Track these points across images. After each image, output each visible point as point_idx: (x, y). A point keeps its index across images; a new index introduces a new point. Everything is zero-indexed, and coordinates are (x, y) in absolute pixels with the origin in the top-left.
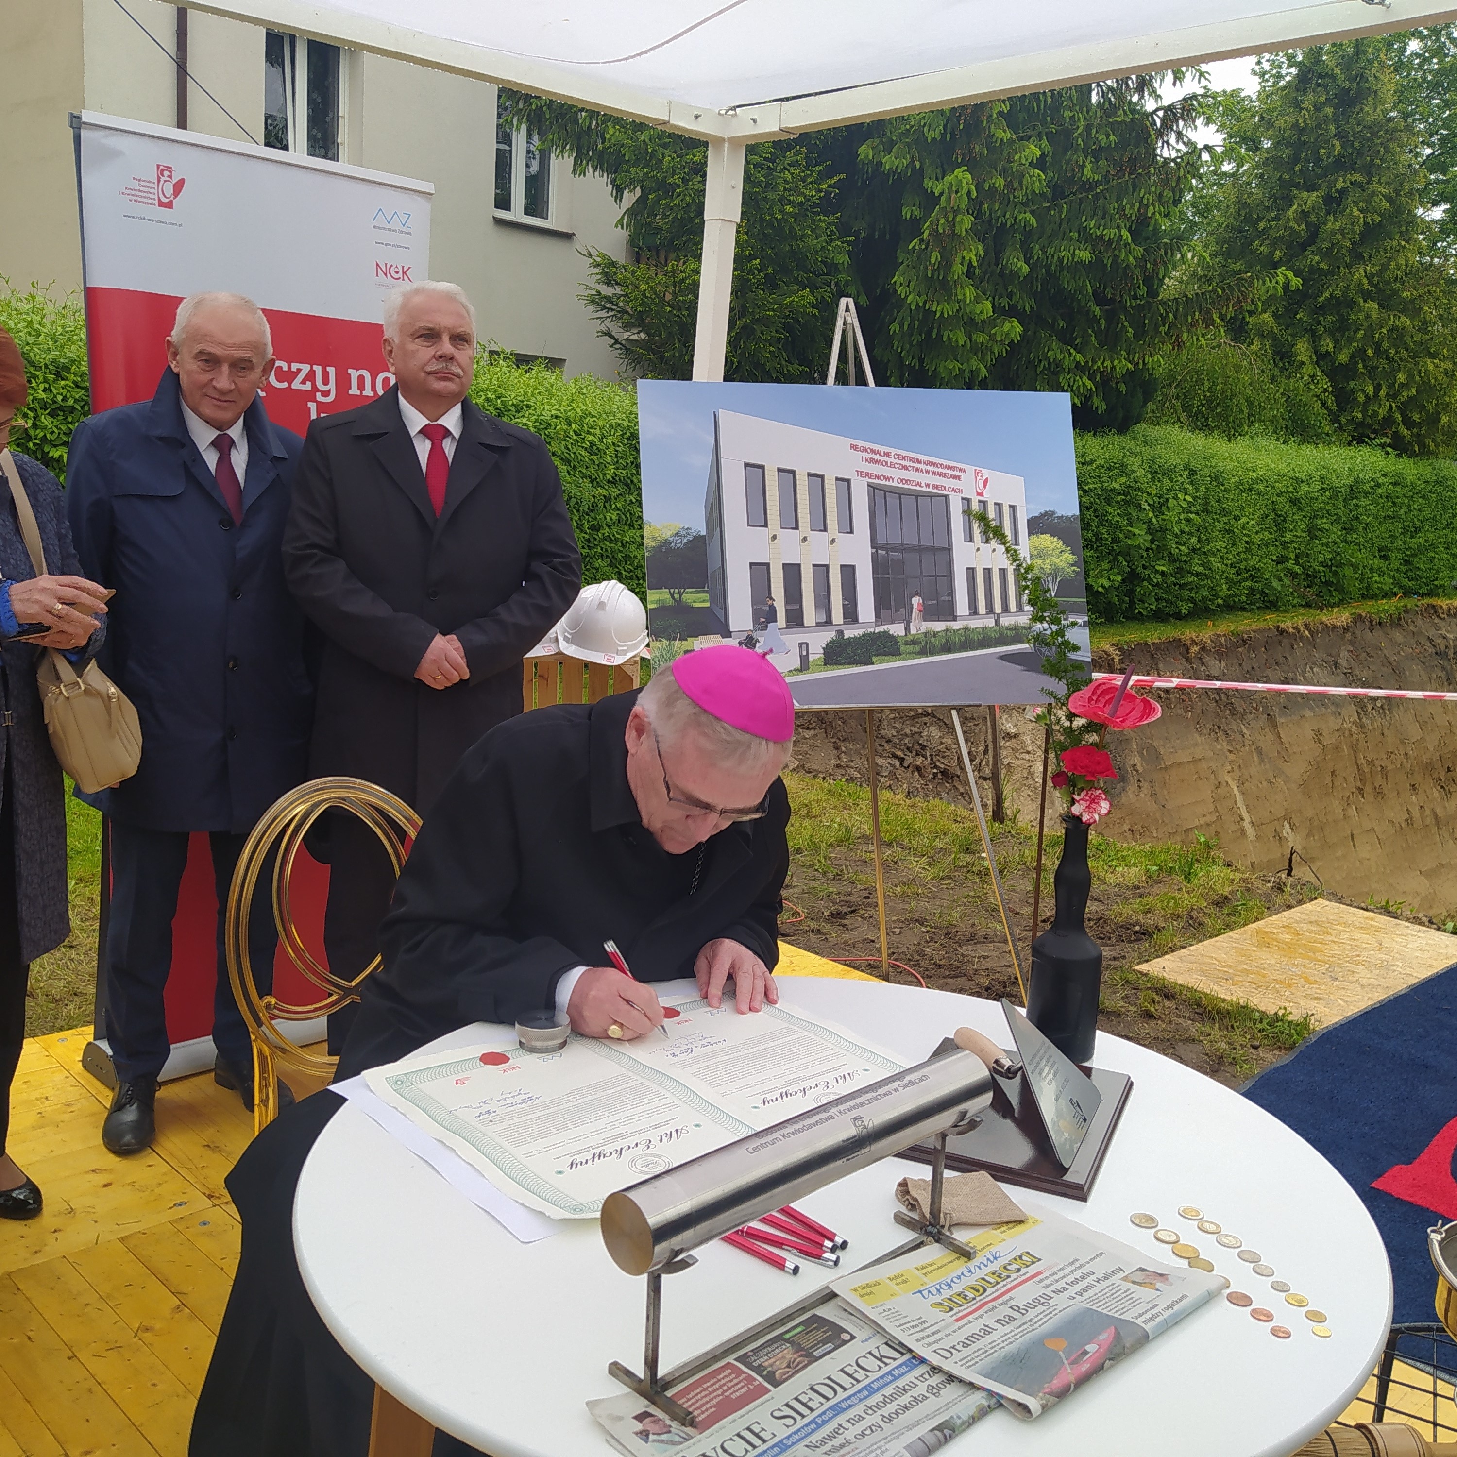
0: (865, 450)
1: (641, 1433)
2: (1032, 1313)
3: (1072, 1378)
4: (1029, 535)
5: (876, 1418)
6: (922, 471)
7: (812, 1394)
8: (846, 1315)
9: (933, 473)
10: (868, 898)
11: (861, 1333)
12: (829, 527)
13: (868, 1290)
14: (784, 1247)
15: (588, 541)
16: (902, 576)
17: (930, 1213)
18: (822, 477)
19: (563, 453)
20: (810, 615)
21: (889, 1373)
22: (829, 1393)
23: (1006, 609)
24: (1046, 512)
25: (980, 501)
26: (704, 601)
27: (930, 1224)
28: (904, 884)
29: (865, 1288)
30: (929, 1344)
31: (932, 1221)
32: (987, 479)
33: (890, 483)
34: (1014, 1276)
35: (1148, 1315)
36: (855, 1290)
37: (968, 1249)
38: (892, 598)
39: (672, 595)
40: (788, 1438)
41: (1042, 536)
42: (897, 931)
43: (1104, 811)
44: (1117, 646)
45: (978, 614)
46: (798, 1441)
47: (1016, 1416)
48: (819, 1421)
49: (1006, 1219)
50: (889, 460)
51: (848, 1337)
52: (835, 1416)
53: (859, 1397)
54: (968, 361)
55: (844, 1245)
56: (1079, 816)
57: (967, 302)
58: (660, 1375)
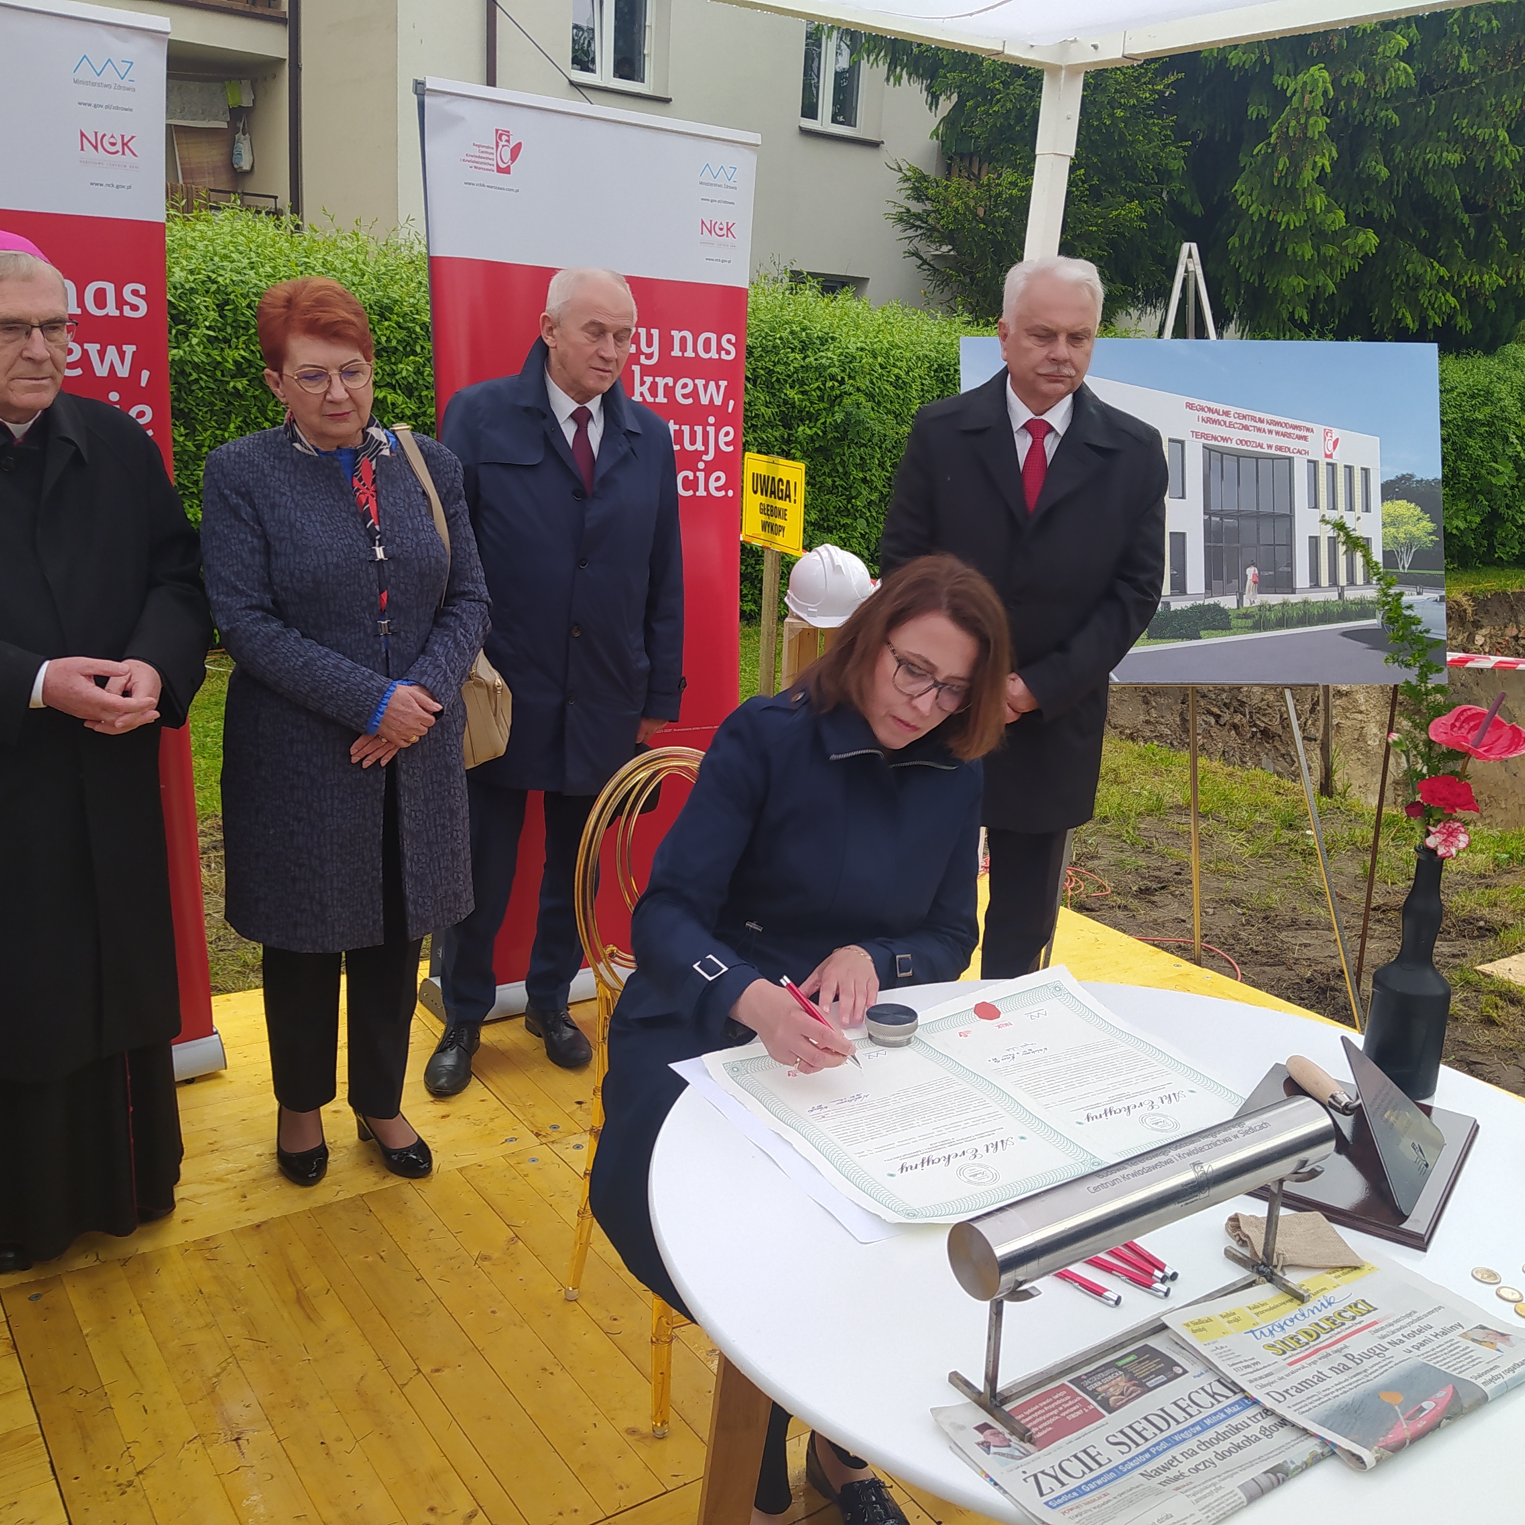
0: (1203, 409)
1: (982, 1443)
2: (1367, 1363)
3: (1407, 1434)
4: (1383, 501)
5: (1209, 1454)
6: (1264, 431)
7: (1145, 1424)
8: (1177, 1348)
9: (1277, 433)
10: (1180, 874)
11: (1193, 1369)
13: (1200, 1326)
16: (1236, 545)
17: (1264, 1254)
19: (867, 387)
21: (1222, 1411)
22: (1164, 1425)
23: (1351, 582)
24: (1403, 476)
25: (1328, 464)
27: (1263, 1263)
28: (1219, 860)
29: (1196, 1324)
30: (1263, 1386)
31: (1265, 1260)
32: (1337, 440)
33: (1228, 445)
34: (1348, 1324)
35: (1488, 1377)
36: (1187, 1325)
37: (1301, 1292)
38: (1225, 568)
40: (1123, 1464)
41: (1397, 502)
42: (1211, 911)
43: (1462, 845)
44: (1471, 595)
45: (1320, 587)
46: (1133, 1468)
47: (1351, 1468)
48: (1153, 1451)
49: (1341, 1264)
50: (1228, 420)
51: (1181, 1371)
52: (1168, 1448)
53: (1193, 1432)
54: (1314, 276)
55: (1175, 1276)
56: (1434, 849)
57: (1318, 211)
58: (1000, 1389)
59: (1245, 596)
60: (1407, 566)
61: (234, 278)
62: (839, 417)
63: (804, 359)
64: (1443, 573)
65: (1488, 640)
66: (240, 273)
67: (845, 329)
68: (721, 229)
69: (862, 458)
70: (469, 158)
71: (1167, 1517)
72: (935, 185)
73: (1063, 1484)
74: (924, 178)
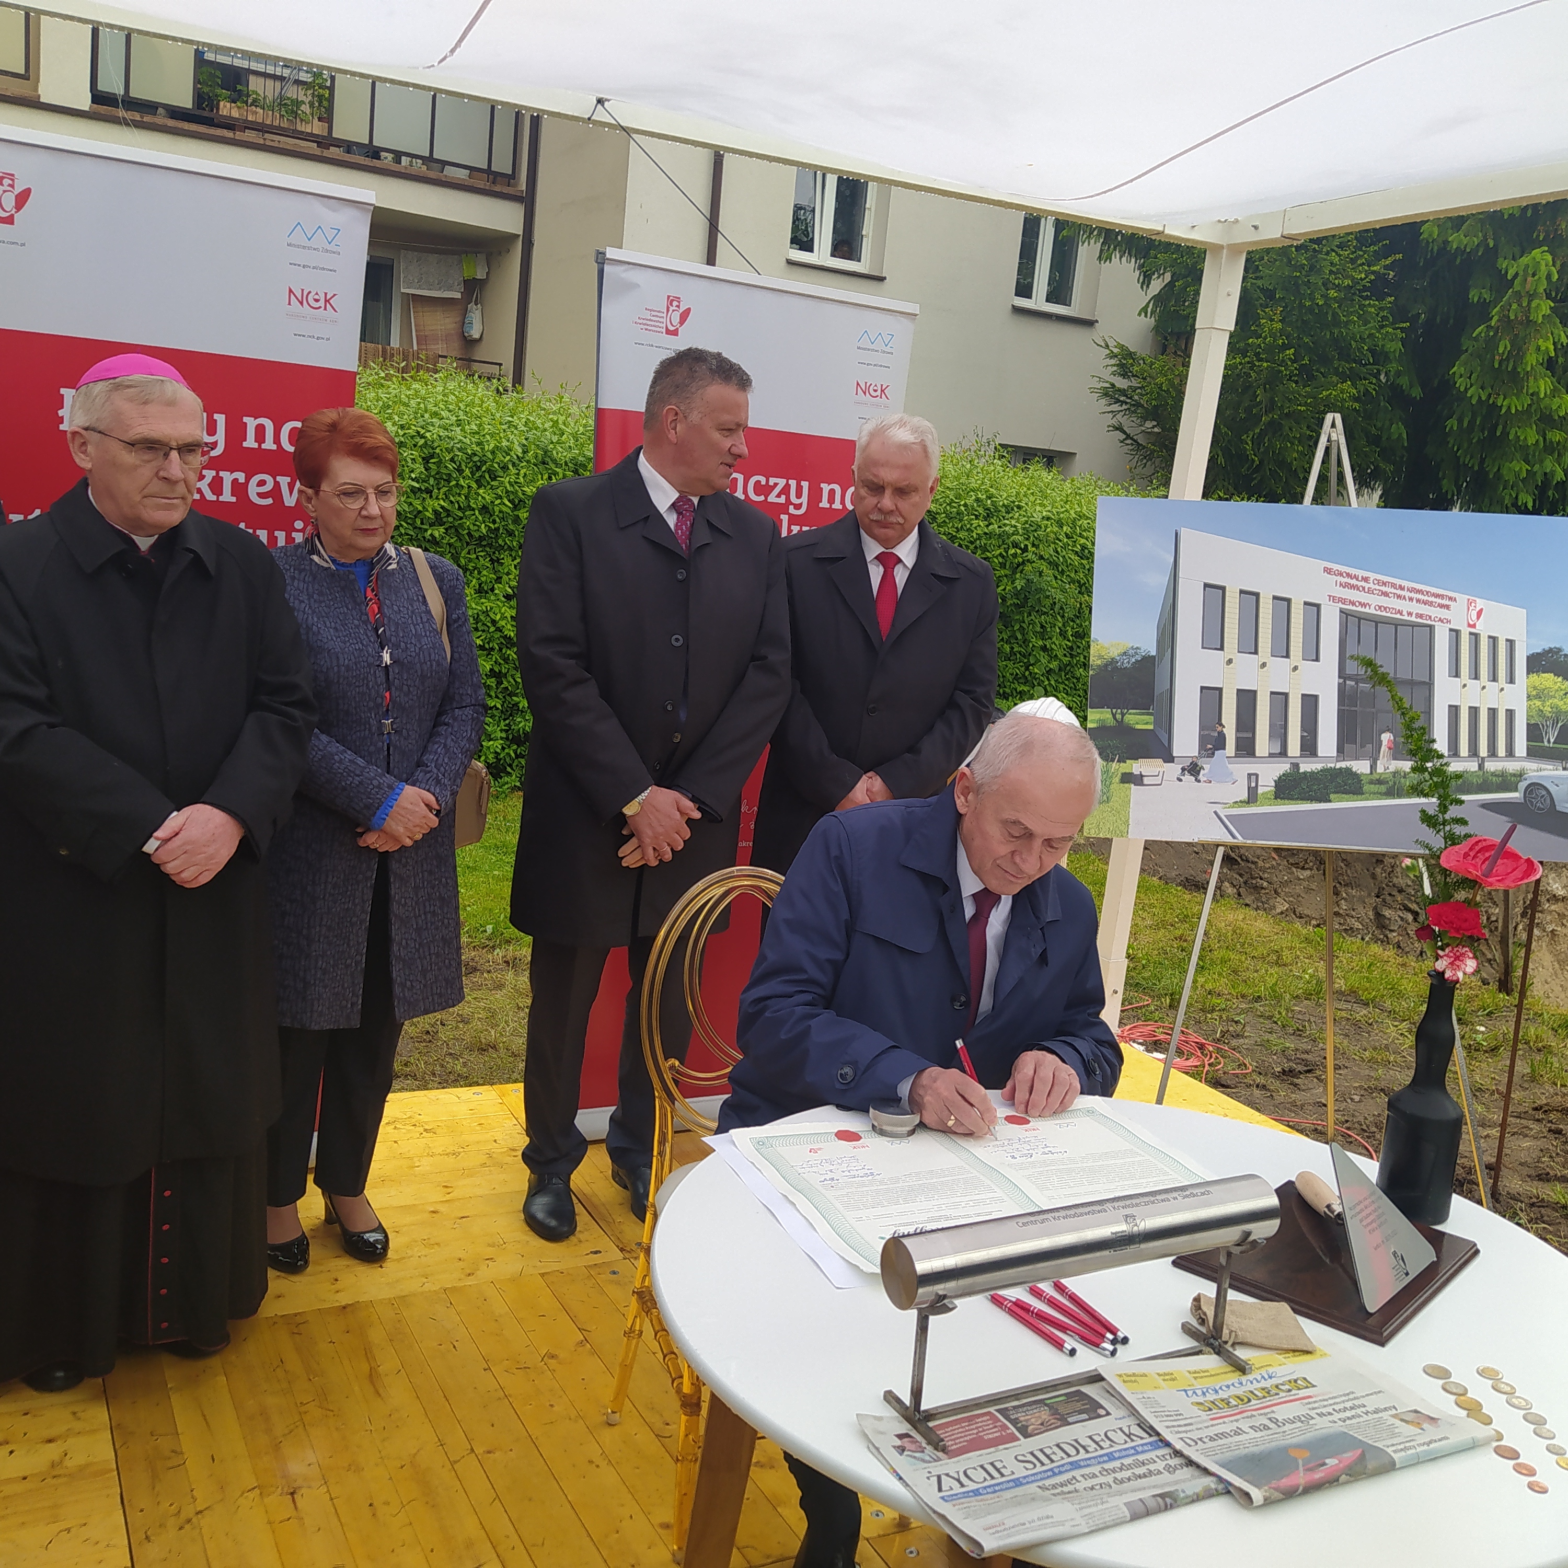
0: (1341, 574)
1: (898, 1447)
2: (1288, 1427)
3: (1301, 1483)
4: (1528, 673)
5: (1109, 1479)
6: (1404, 598)
7: (1056, 1449)
8: (1108, 1395)
9: (1418, 601)
11: (1117, 1412)
12: (1292, 653)
13: (1133, 1379)
14: (1068, 1332)
15: (1071, 648)
16: (1372, 710)
17: (1214, 1327)
18: (1289, 601)
19: (1051, 555)
20: (1263, 744)
21: (1133, 1448)
22: (1072, 1452)
23: (1493, 753)
24: (1551, 650)
25: (1471, 634)
26: (1147, 723)
27: (1212, 1337)
28: (1375, 1049)
29: (1130, 1376)
30: (1178, 1432)
31: (1214, 1333)
32: (1481, 610)
33: (1366, 610)
34: (1282, 1394)
35: (1402, 1446)
37: (1243, 1364)
38: (1359, 732)
39: (1114, 716)
40: (1025, 1477)
41: (1544, 675)
42: (1357, 1098)
43: (1469, 970)
45: (1459, 757)
46: (1033, 1482)
47: (1240, 1503)
48: (1056, 1471)
49: (1293, 1347)
50: (1366, 585)
51: (1103, 1412)
52: (1071, 1470)
53: (1099, 1460)
54: (1541, 462)
55: (1125, 1341)
56: (1443, 973)
57: (1542, 395)
58: (923, 1407)
59: (1378, 762)
60: (1552, 740)
62: (1019, 584)
63: (987, 526)
67: (1032, 498)
68: (875, 391)
69: (1042, 627)
70: (641, 321)
71: (1048, 1517)
72: (1141, 362)
73: (962, 1485)
74: (1131, 355)
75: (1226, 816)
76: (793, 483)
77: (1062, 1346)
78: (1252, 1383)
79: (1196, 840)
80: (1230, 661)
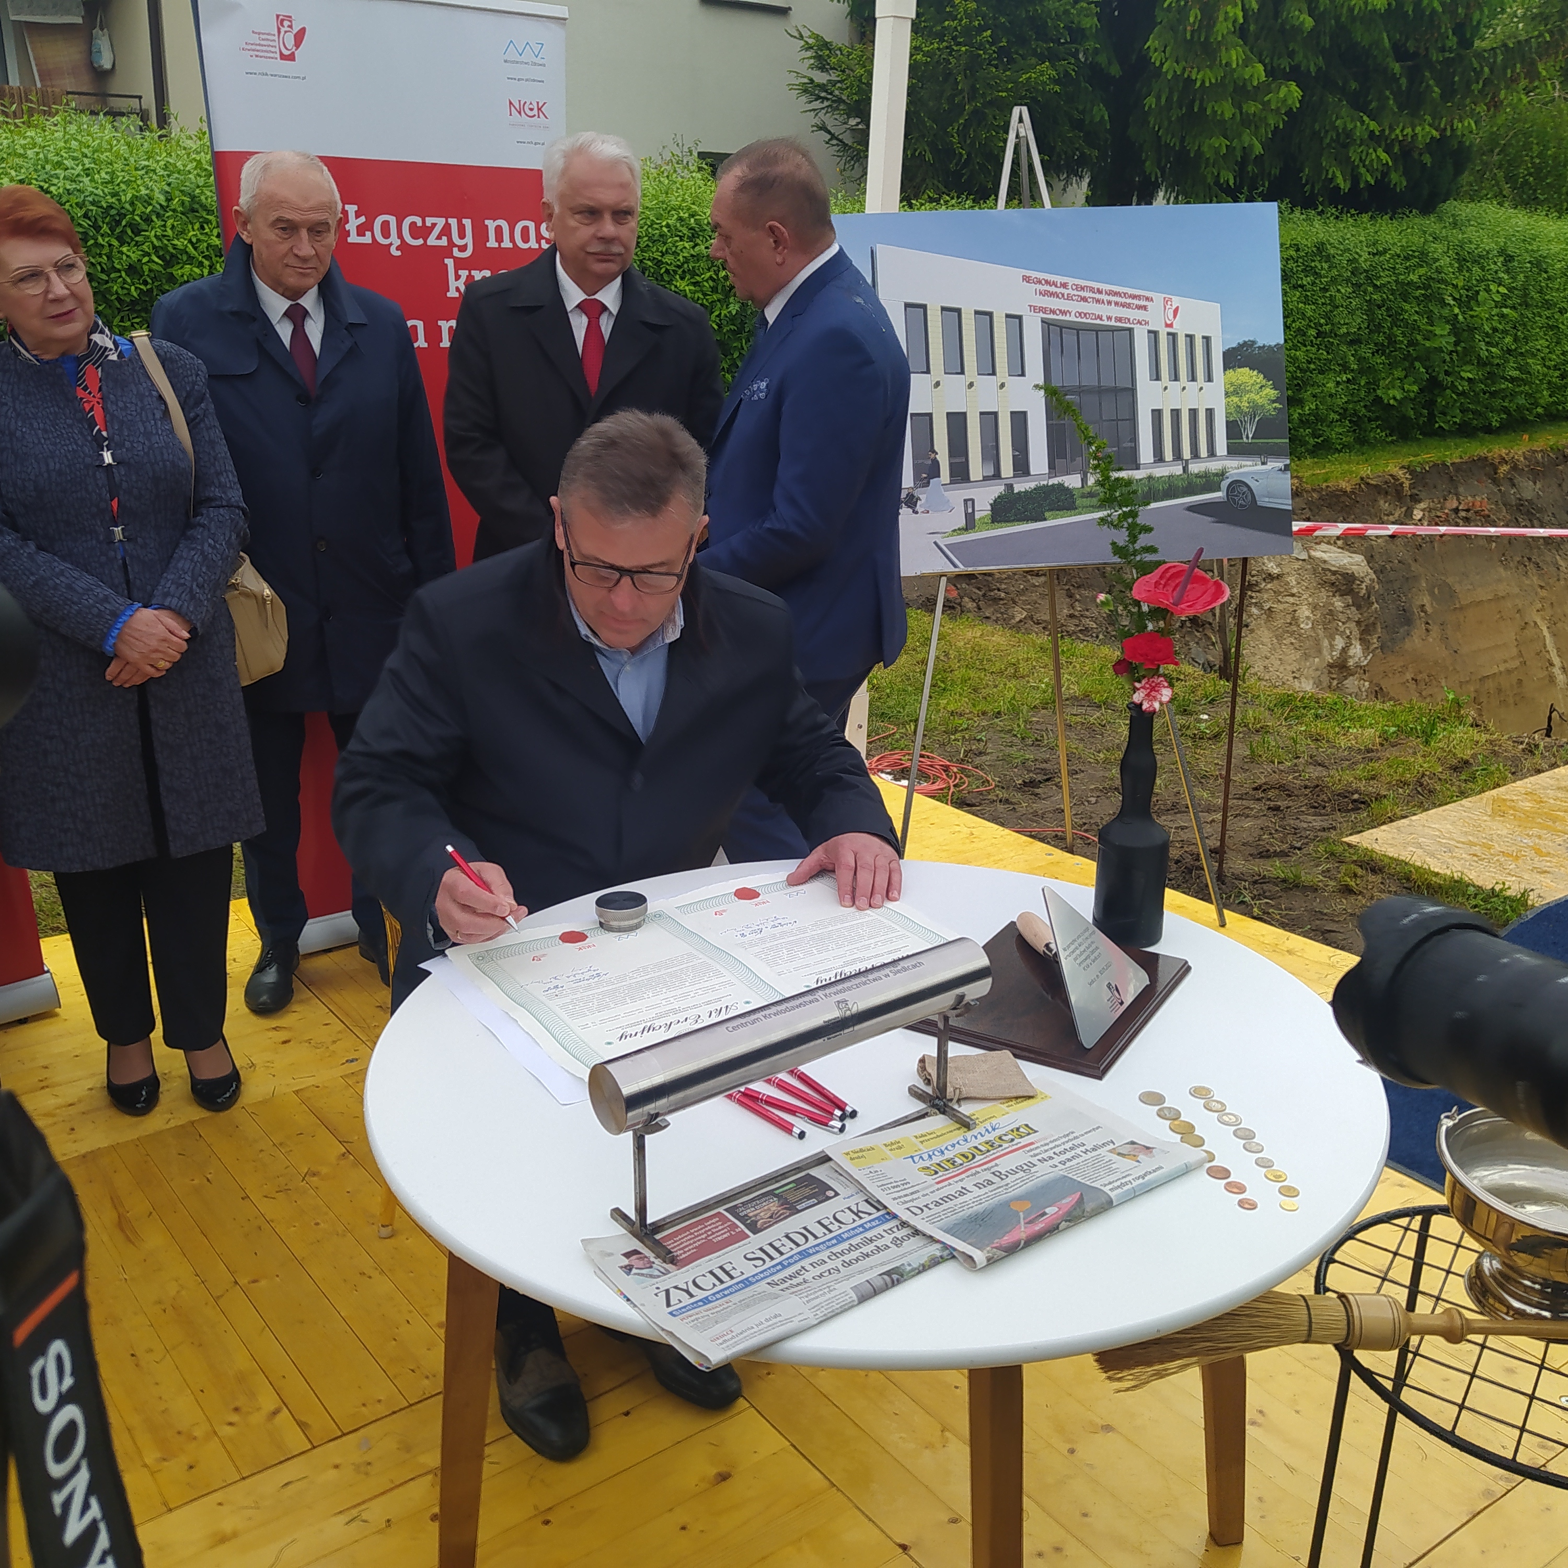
0: (1040, 282)
1: (626, 1267)
2: (1011, 1178)
3: (1023, 1236)
4: (1225, 370)
5: (838, 1263)
6: (1103, 302)
7: (785, 1240)
8: (836, 1174)
9: (1116, 304)
11: (845, 1192)
12: (998, 370)
13: (860, 1154)
14: (796, 1114)
17: (939, 1087)
18: (990, 314)
20: (976, 469)
21: (861, 1226)
22: (800, 1239)
23: (1195, 454)
24: (1245, 342)
25: (1169, 334)
27: (937, 1097)
28: (1108, 750)
29: (857, 1152)
30: (905, 1203)
31: (939, 1094)
33: (1067, 318)
34: (1005, 1145)
35: (1118, 1183)
37: (968, 1120)
38: (1068, 446)
40: (753, 1276)
41: (1239, 370)
42: (1094, 800)
43: (1165, 699)
44: (1409, 469)
45: (1164, 462)
46: (762, 1279)
47: (961, 1264)
48: (785, 1263)
49: (1015, 1095)
50: (1065, 292)
51: (832, 1194)
52: (800, 1260)
53: (828, 1245)
54: (1240, 135)
55: (854, 1114)
56: (1141, 704)
57: (1234, 66)
58: (650, 1220)
60: (1250, 436)
61: (68, 187)
64: (1287, 441)
65: (1426, 514)
66: (75, 181)
70: (249, 47)
71: (776, 1317)
72: (838, 52)
73: (691, 1296)
74: (826, 45)
75: (946, 545)
76: (453, 222)
77: (791, 1131)
78: (976, 1137)
79: (918, 574)
80: (937, 384)
